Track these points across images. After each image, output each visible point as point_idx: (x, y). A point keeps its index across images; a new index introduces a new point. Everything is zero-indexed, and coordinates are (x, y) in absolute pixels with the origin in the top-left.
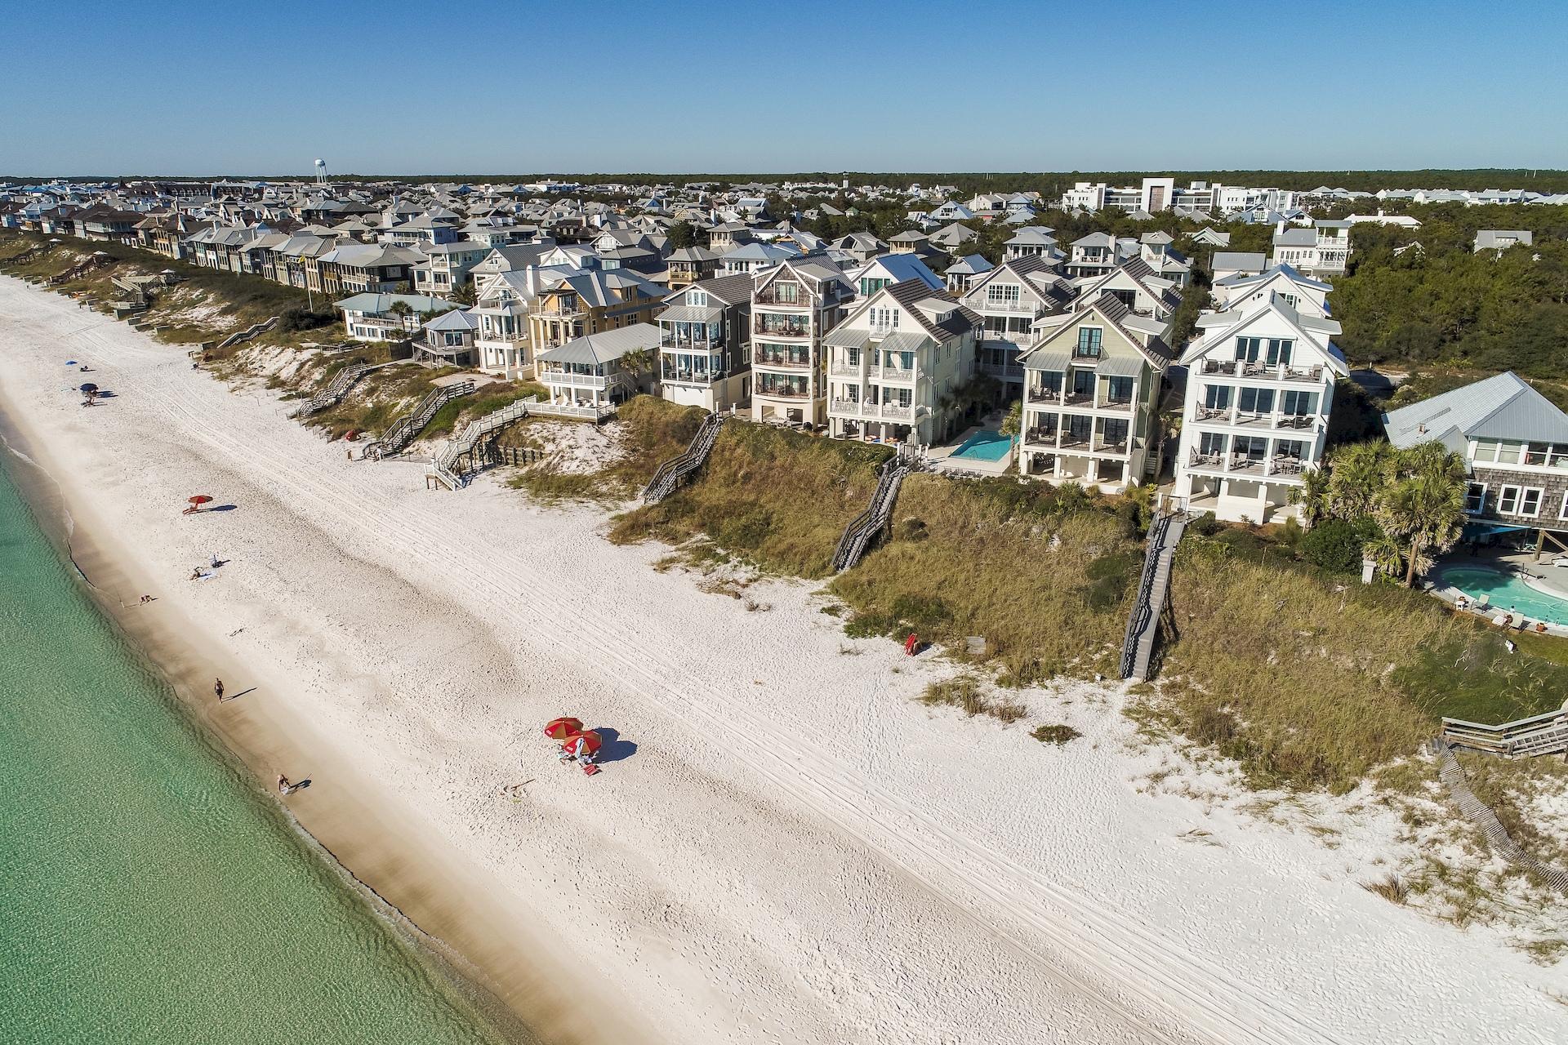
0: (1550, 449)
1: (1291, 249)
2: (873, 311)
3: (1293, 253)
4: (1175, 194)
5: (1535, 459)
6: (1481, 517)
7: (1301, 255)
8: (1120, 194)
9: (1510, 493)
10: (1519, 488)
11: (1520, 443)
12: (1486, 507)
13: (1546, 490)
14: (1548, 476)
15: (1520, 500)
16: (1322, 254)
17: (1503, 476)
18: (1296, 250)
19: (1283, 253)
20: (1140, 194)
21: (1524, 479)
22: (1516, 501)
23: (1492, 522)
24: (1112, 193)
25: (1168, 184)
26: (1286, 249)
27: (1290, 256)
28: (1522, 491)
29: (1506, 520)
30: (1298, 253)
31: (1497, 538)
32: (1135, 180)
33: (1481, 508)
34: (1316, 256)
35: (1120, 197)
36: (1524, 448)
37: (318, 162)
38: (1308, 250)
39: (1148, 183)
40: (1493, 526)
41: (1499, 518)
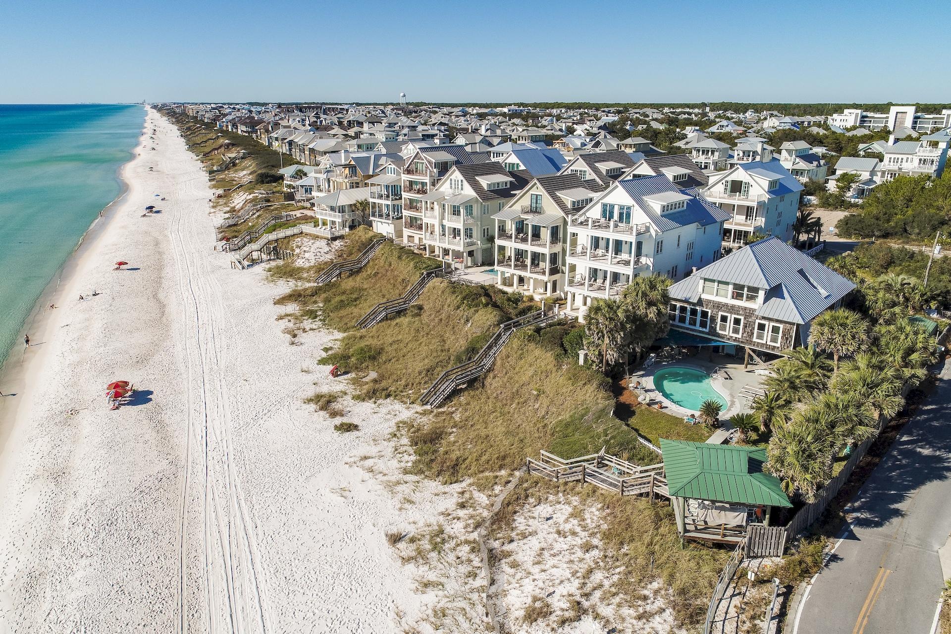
0: (746, 289)
1: (897, 156)
2: (451, 180)
3: (898, 159)
4: (916, 118)
5: (738, 296)
6: (706, 333)
7: (904, 160)
8: (873, 117)
9: (724, 319)
10: (729, 315)
11: (727, 283)
12: (711, 327)
13: (745, 318)
14: (746, 309)
15: (730, 324)
16: (920, 160)
17: (719, 306)
18: (900, 156)
19: (890, 158)
20: (887, 118)
21: (732, 309)
22: (728, 324)
23: (714, 338)
24: (867, 117)
25: (911, 111)
26: (893, 156)
27: (896, 161)
28: (731, 317)
29: (723, 338)
30: (902, 159)
31: (716, 349)
32: (884, 108)
33: (708, 327)
34: (916, 161)
35: (872, 120)
36: (731, 287)
37: (402, 94)
38: (910, 157)
39: (894, 110)
40: (713, 340)
41: (719, 335)
